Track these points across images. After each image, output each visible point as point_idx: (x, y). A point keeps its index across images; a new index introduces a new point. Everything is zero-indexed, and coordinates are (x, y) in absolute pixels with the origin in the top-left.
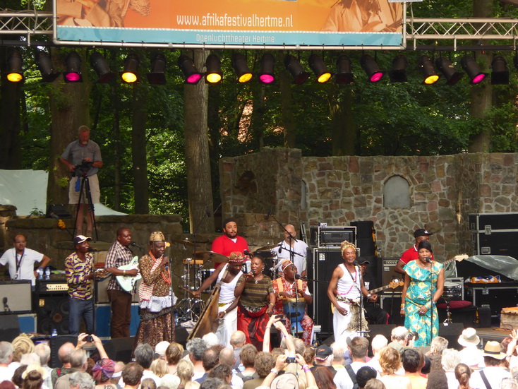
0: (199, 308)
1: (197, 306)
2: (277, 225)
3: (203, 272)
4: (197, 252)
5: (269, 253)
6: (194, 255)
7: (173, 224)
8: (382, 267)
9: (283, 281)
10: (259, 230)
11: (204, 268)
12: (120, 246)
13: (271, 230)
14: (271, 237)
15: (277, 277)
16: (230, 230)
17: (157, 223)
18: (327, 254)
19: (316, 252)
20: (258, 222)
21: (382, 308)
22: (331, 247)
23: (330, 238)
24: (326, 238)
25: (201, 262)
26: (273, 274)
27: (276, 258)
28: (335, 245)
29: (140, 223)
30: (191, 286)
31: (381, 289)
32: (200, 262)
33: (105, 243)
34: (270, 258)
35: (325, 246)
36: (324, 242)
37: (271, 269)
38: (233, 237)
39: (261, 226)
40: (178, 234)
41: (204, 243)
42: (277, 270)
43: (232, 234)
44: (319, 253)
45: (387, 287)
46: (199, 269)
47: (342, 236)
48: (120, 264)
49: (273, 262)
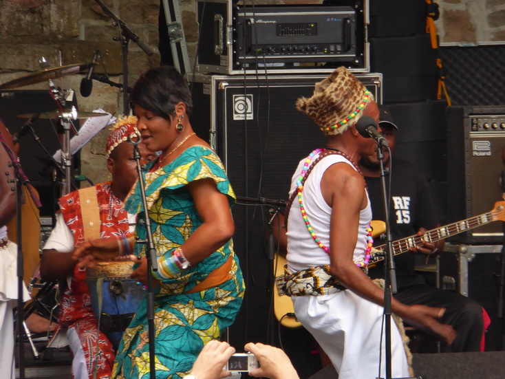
5: (46, 96)
8: (462, 144)
9: (102, 198)
10: (5, 12)
13: (53, 11)
14: (53, 35)
18: (265, 96)
19: (219, 92)
21: (464, 292)
22: (276, 72)
23: (272, 38)
24: (261, 39)
26: (61, 175)
27: (74, 114)
28: (289, 65)
31: (463, 225)
34: (51, 116)
35: (253, 66)
36: (250, 51)
42: (76, 159)
44: (231, 92)
45: (484, 219)
47: (315, 31)
49: (62, 130)
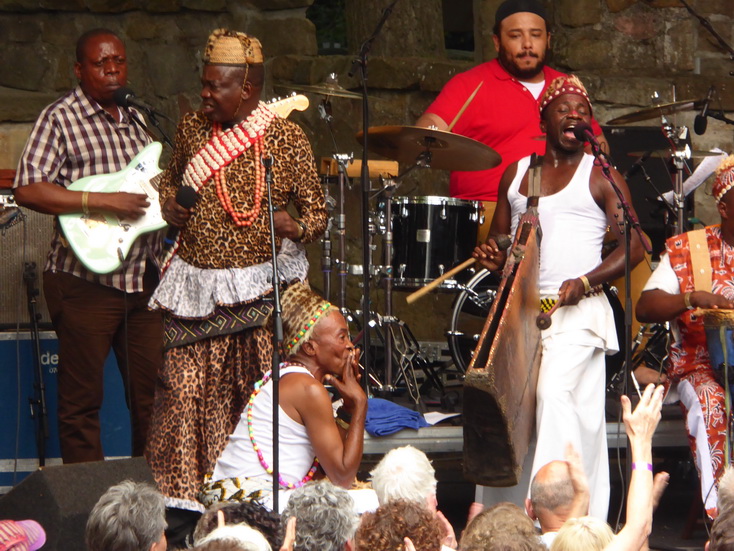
0: (383, 349)
1: (374, 341)
2: (690, 23)
3: (396, 209)
4: (372, 129)
5: (659, 132)
6: (360, 140)
7: (281, 16)
9: (712, 243)
10: (617, 43)
11: (401, 192)
12: (85, 102)
13: (667, 42)
14: (667, 68)
15: (690, 227)
16: (516, 46)
17: (215, 14)
20: (615, 12)
25: (391, 167)
26: (674, 217)
27: (687, 153)
29: (153, 13)
30: (351, 261)
32: (385, 167)
33: (17, 93)
34: (663, 154)
37: (668, 196)
38: (530, 76)
39: (627, 26)
40: (299, 58)
41: (403, 91)
42: (689, 200)
43: (522, 64)
46: (382, 197)
48: (75, 173)
49: (674, 170)
